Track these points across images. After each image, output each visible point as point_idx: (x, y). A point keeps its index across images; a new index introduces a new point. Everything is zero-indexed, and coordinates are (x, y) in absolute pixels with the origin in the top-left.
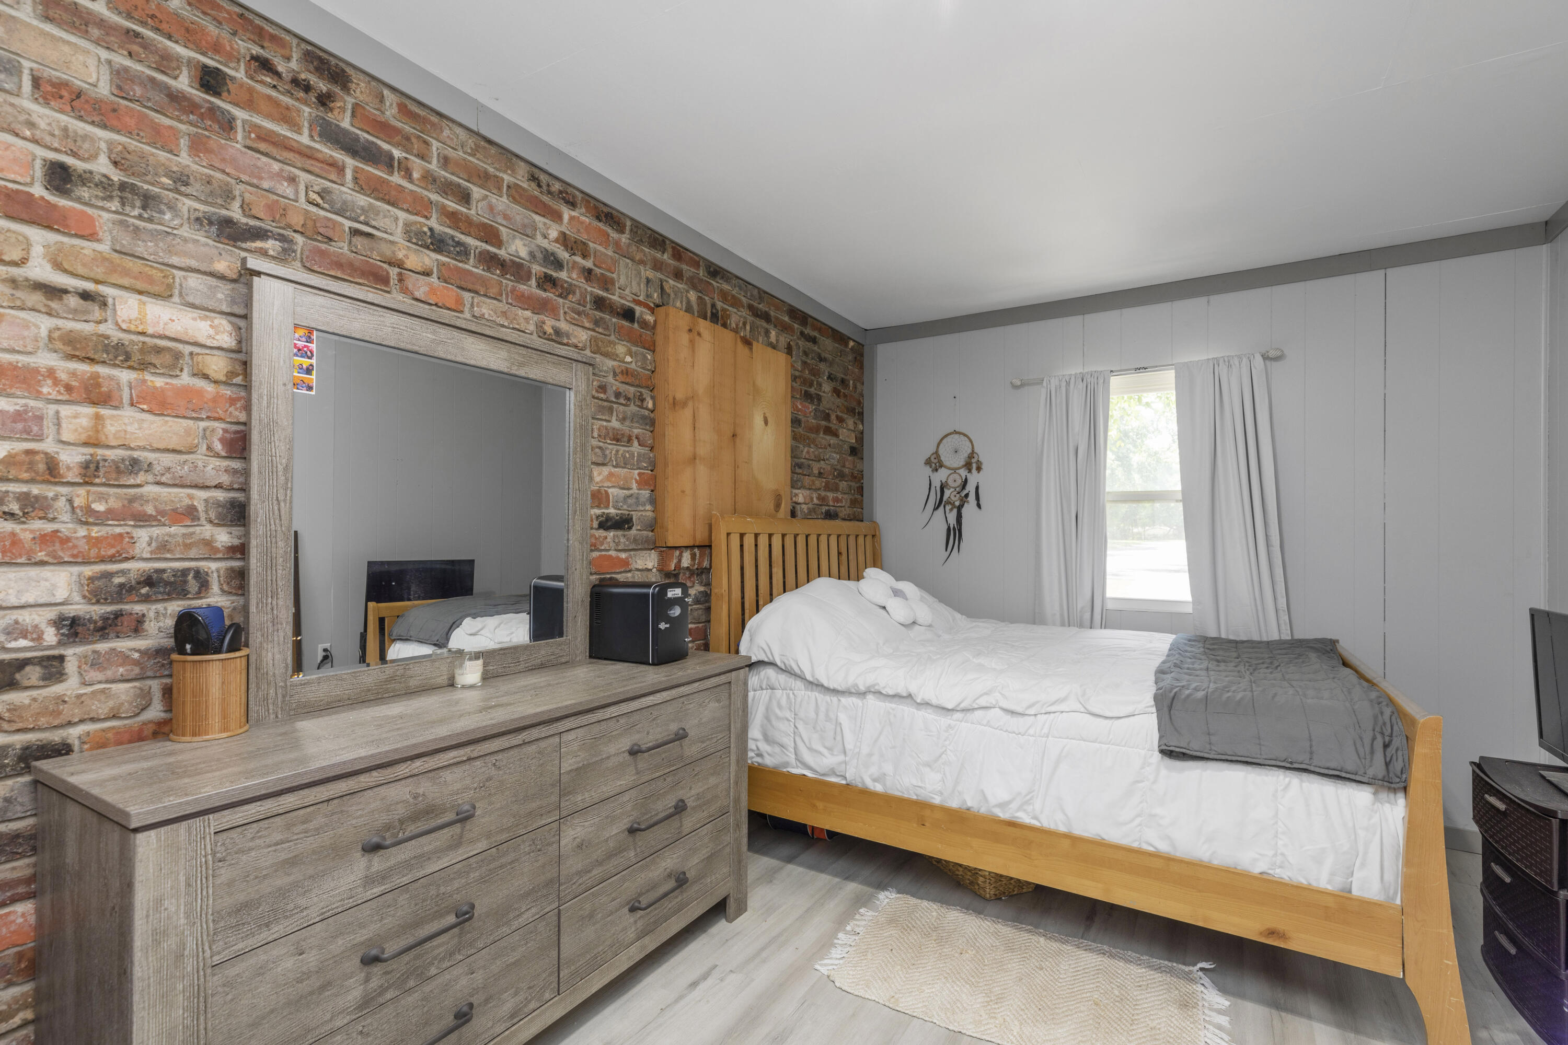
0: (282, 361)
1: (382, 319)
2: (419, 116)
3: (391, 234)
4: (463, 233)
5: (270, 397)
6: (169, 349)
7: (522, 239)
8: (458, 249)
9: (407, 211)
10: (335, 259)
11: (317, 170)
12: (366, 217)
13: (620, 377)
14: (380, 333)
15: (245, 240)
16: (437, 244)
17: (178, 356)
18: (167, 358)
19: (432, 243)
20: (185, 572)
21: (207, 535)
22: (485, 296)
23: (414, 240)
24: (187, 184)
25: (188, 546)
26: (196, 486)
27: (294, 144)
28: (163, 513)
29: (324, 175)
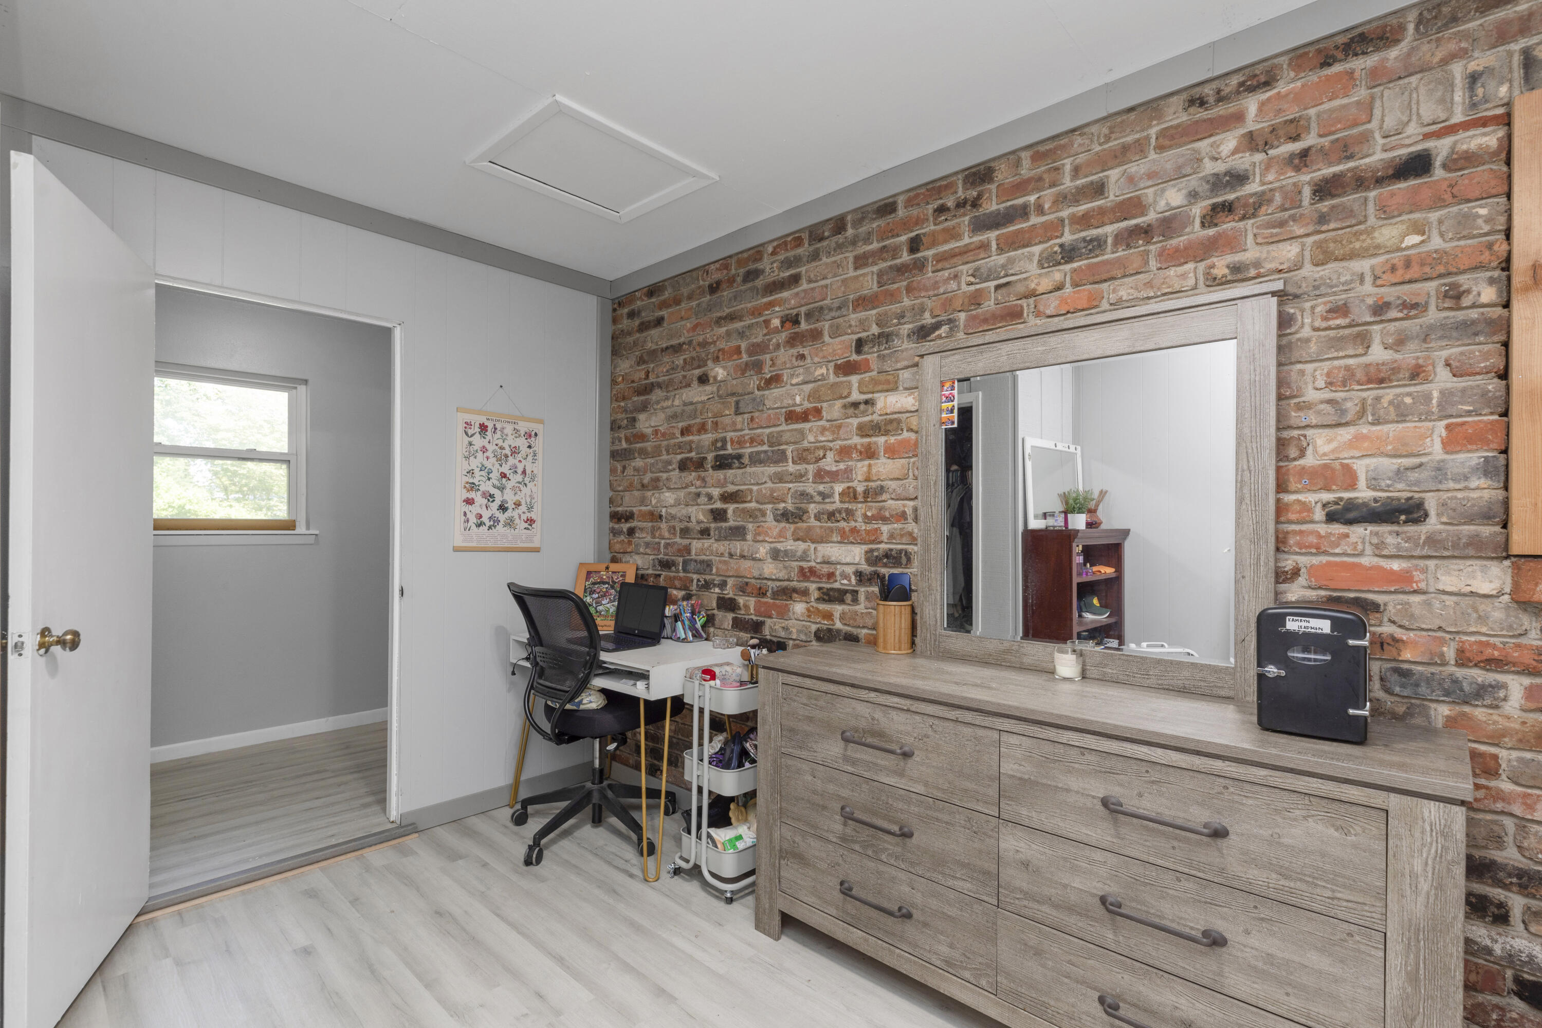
2: (1050, 150)
3: (1026, 272)
4: (1098, 227)
5: (927, 436)
6: (895, 419)
7: (1174, 186)
8: (1090, 247)
9: (1040, 242)
10: (982, 317)
11: (971, 258)
12: (1006, 270)
13: (1389, 278)
15: (929, 335)
16: (1069, 254)
17: (899, 421)
18: (895, 424)
19: (1063, 258)
20: (901, 551)
21: (910, 529)
22: (1124, 276)
23: (1046, 265)
24: (903, 317)
25: (902, 536)
26: (906, 499)
27: (957, 250)
28: (892, 516)
29: (976, 258)
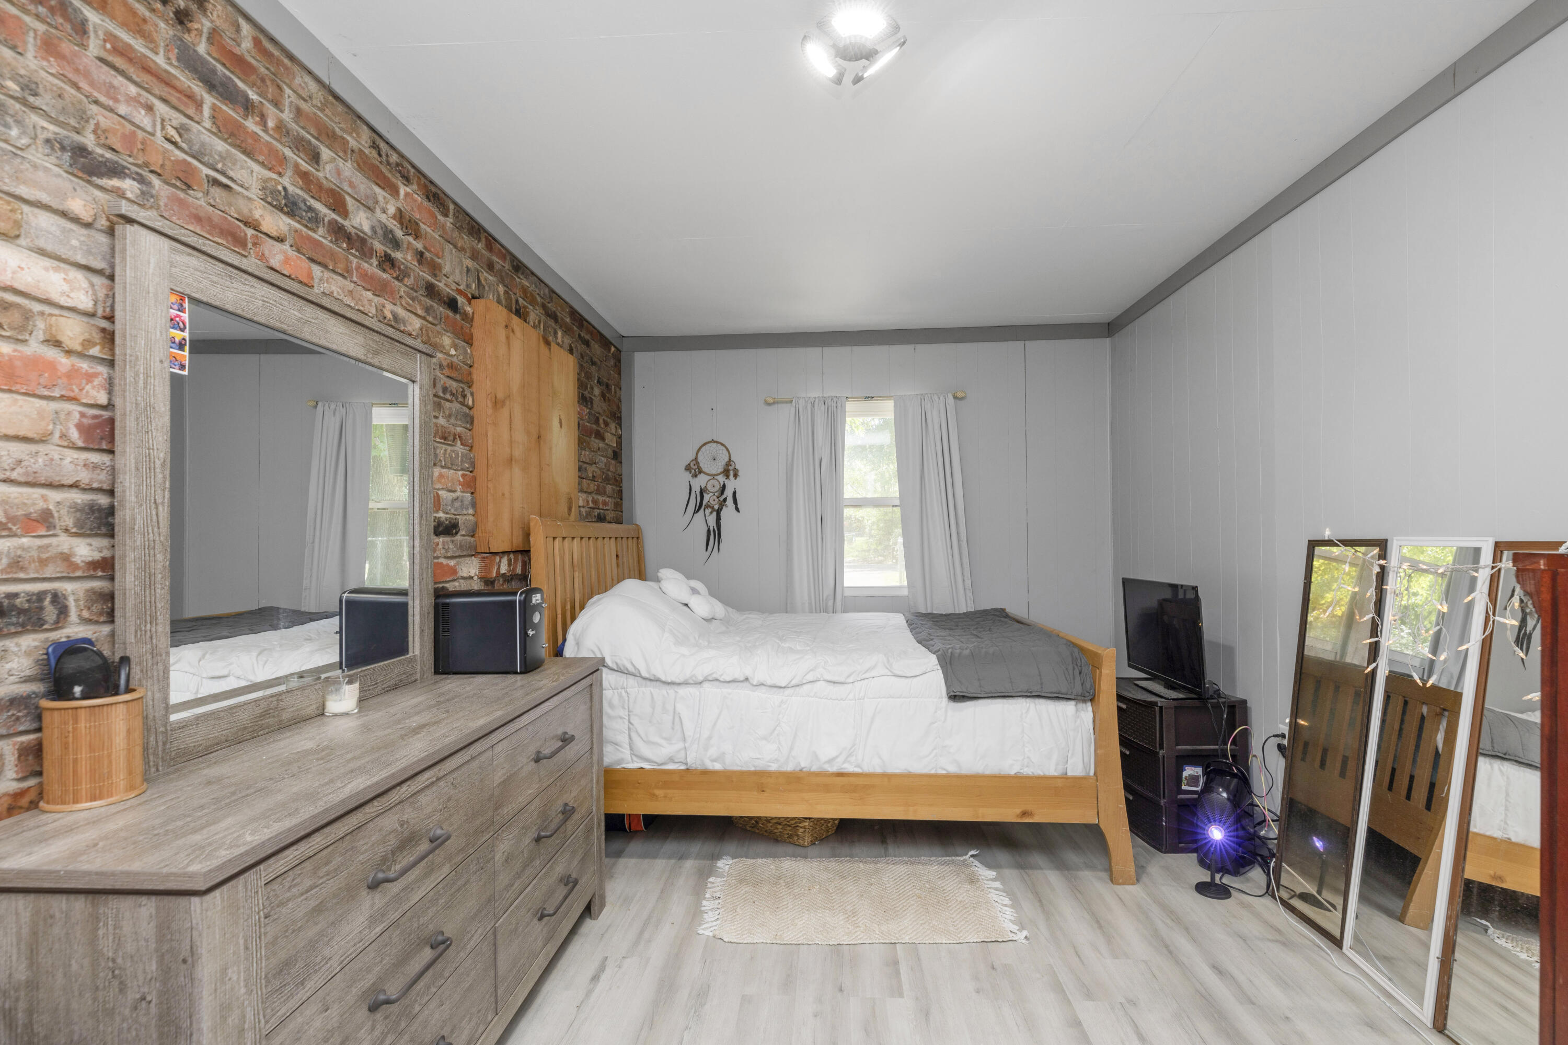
0: (158, 333)
1: (253, 290)
2: (272, 55)
3: (247, 189)
4: (313, 197)
5: (147, 376)
6: (18, 306)
7: (365, 212)
8: (309, 215)
9: (262, 164)
10: (194, 211)
11: (174, 101)
12: (224, 165)
13: (447, 371)
14: (252, 307)
15: (101, 175)
16: (290, 208)
17: (27, 316)
18: (16, 317)
19: (286, 205)
20: (40, 596)
21: (65, 548)
22: (333, 271)
23: (269, 199)
24: (35, 94)
25: (43, 562)
26: (50, 485)
27: (152, 65)
28: (13, 519)
29: (182, 108)
